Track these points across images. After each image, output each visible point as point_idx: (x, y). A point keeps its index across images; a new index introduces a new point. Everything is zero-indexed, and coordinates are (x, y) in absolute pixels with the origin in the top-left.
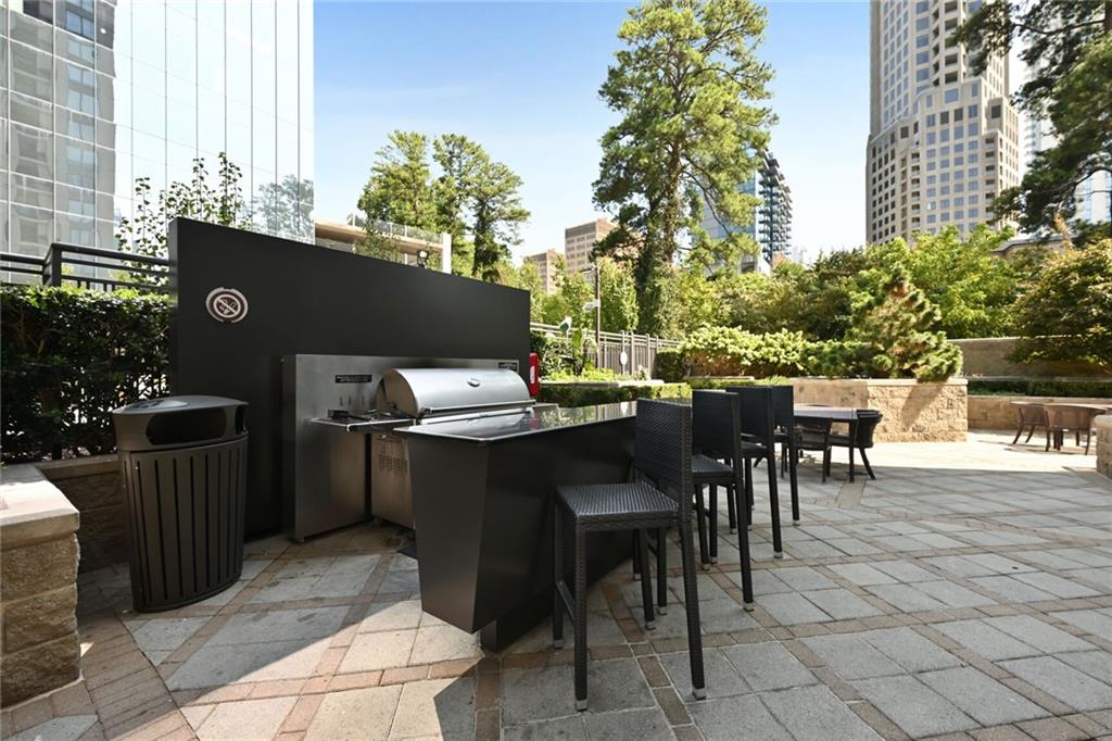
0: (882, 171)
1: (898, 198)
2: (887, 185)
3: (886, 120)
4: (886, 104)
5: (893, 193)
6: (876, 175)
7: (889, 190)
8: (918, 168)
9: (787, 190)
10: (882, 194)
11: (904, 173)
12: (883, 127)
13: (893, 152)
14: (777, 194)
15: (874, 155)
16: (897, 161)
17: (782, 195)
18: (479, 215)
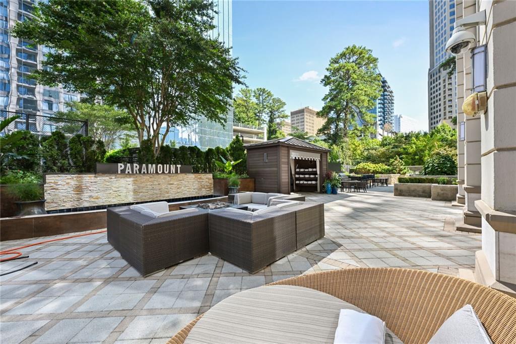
0: (435, 85)
1: (442, 97)
2: (437, 91)
3: (437, 62)
4: (437, 55)
5: (440, 94)
6: (432, 86)
7: (438, 93)
8: (451, 84)
9: (391, 92)
10: (435, 95)
11: (445, 86)
12: (435, 65)
13: (440, 77)
14: (386, 95)
15: (431, 78)
16: (441, 81)
17: (389, 95)
18: (270, 116)
